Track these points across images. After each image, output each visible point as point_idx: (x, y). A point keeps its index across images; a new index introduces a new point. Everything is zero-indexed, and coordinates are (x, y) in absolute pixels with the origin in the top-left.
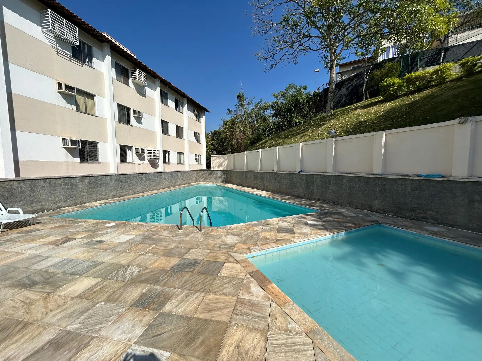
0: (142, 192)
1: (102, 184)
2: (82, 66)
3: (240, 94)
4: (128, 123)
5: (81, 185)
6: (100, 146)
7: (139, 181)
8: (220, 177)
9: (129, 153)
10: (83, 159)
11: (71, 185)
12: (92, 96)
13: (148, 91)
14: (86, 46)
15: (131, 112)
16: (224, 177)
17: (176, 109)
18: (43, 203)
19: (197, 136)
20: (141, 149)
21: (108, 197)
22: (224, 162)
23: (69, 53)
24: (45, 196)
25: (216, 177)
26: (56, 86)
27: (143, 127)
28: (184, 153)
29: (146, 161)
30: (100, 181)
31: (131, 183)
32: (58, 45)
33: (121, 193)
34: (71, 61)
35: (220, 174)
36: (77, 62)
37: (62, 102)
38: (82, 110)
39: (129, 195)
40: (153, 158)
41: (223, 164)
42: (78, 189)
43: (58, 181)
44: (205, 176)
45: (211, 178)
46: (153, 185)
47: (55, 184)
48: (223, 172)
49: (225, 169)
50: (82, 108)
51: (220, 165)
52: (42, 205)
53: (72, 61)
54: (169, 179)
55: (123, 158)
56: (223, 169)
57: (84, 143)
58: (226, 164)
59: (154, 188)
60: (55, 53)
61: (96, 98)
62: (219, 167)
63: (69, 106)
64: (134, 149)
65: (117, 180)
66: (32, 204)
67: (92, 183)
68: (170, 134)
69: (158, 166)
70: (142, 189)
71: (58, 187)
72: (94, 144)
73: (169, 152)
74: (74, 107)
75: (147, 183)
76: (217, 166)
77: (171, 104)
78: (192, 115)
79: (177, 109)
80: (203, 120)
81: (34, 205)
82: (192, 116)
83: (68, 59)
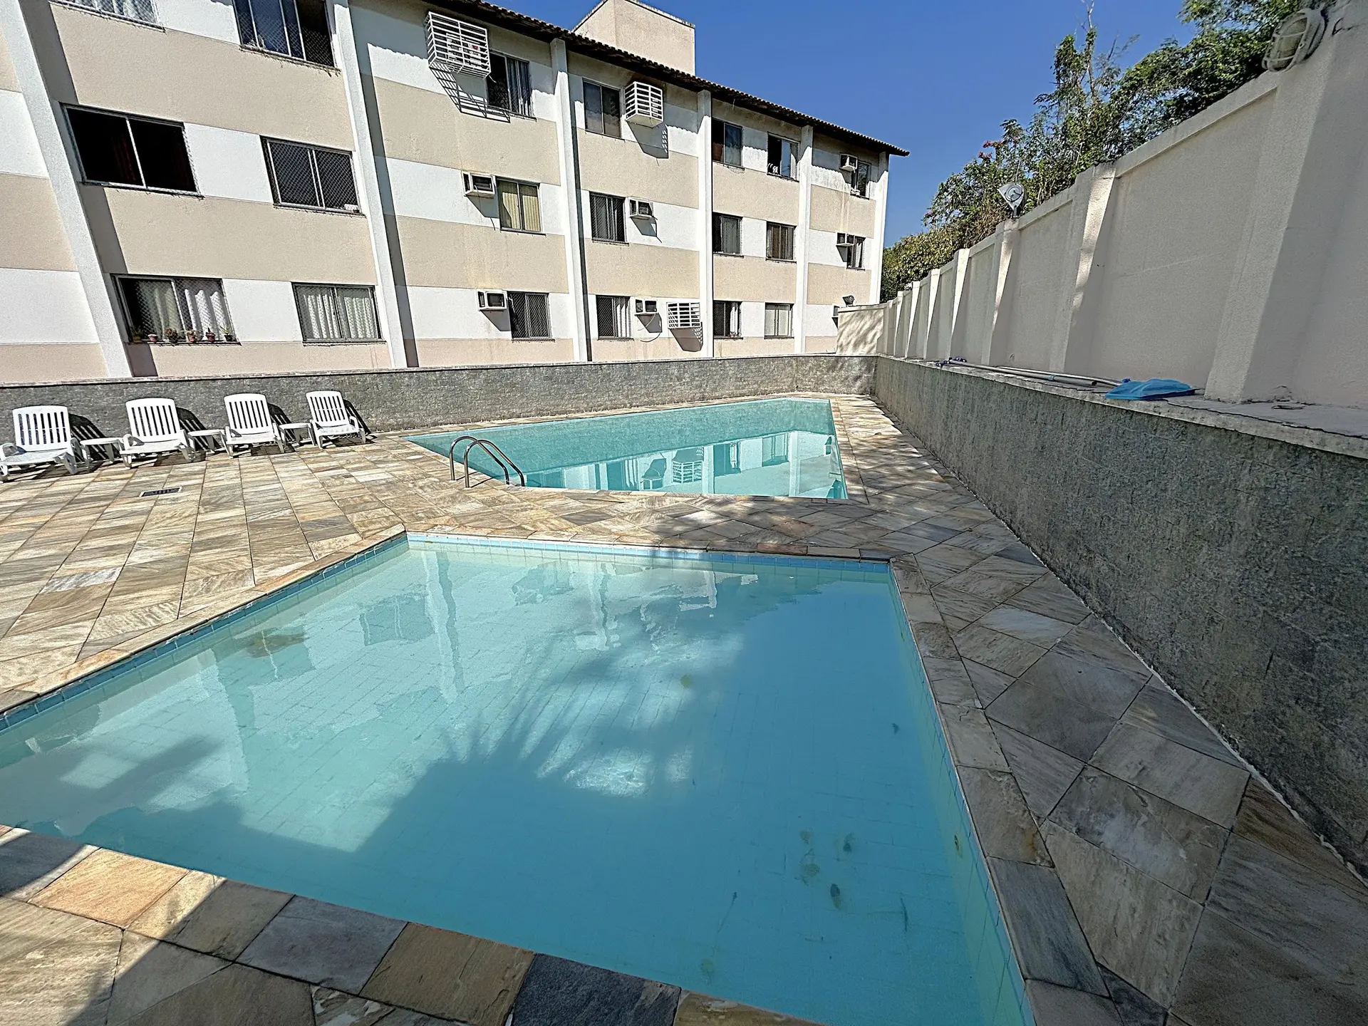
0: (611, 409)
1: (513, 385)
2: (509, 122)
3: (1068, 43)
4: (621, 237)
5: (473, 386)
6: (552, 301)
7: (602, 381)
8: (857, 378)
9: (620, 312)
10: (518, 331)
11: (453, 383)
12: (533, 188)
13: (676, 137)
14: (517, 65)
15: (627, 206)
16: (868, 378)
17: (770, 170)
18: (412, 414)
19: (849, 248)
20: (647, 303)
21: (527, 412)
22: (872, 328)
23: (482, 99)
24: (412, 402)
25: (846, 378)
26: (462, 181)
27: (659, 244)
28: (792, 305)
29: (666, 333)
30: (509, 379)
31: (582, 386)
32: (460, 89)
33: (558, 406)
34: (486, 117)
35: (857, 368)
36: (499, 115)
37: (470, 215)
38: (514, 227)
39: (578, 412)
40: (679, 323)
41: (870, 336)
42: (467, 391)
43: (432, 377)
44: (818, 373)
45: (834, 379)
46: (643, 391)
47: (427, 381)
48: (866, 359)
49: (873, 353)
50: (516, 223)
51: (862, 340)
52: (409, 417)
53: (489, 116)
54: (692, 380)
55: (607, 328)
56: (869, 352)
57: (517, 296)
58: (878, 336)
59: (646, 400)
60: (456, 108)
61: (540, 191)
62: (856, 345)
63: (487, 222)
64: (632, 302)
65: (546, 378)
66: (394, 413)
67: (493, 381)
68: (743, 252)
69: (701, 345)
70: (611, 400)
71: (433, 388)
72: (540, 299)
73: (739, 303)
74: (497, 222)
75: (625, 388)
76: (853, 342)
77: (755, 158)
78: (835, 179)
79: (775, 169)
80: (878, 190)
81: (398, 415)
82: (832, 180)
83: (481, 114)
